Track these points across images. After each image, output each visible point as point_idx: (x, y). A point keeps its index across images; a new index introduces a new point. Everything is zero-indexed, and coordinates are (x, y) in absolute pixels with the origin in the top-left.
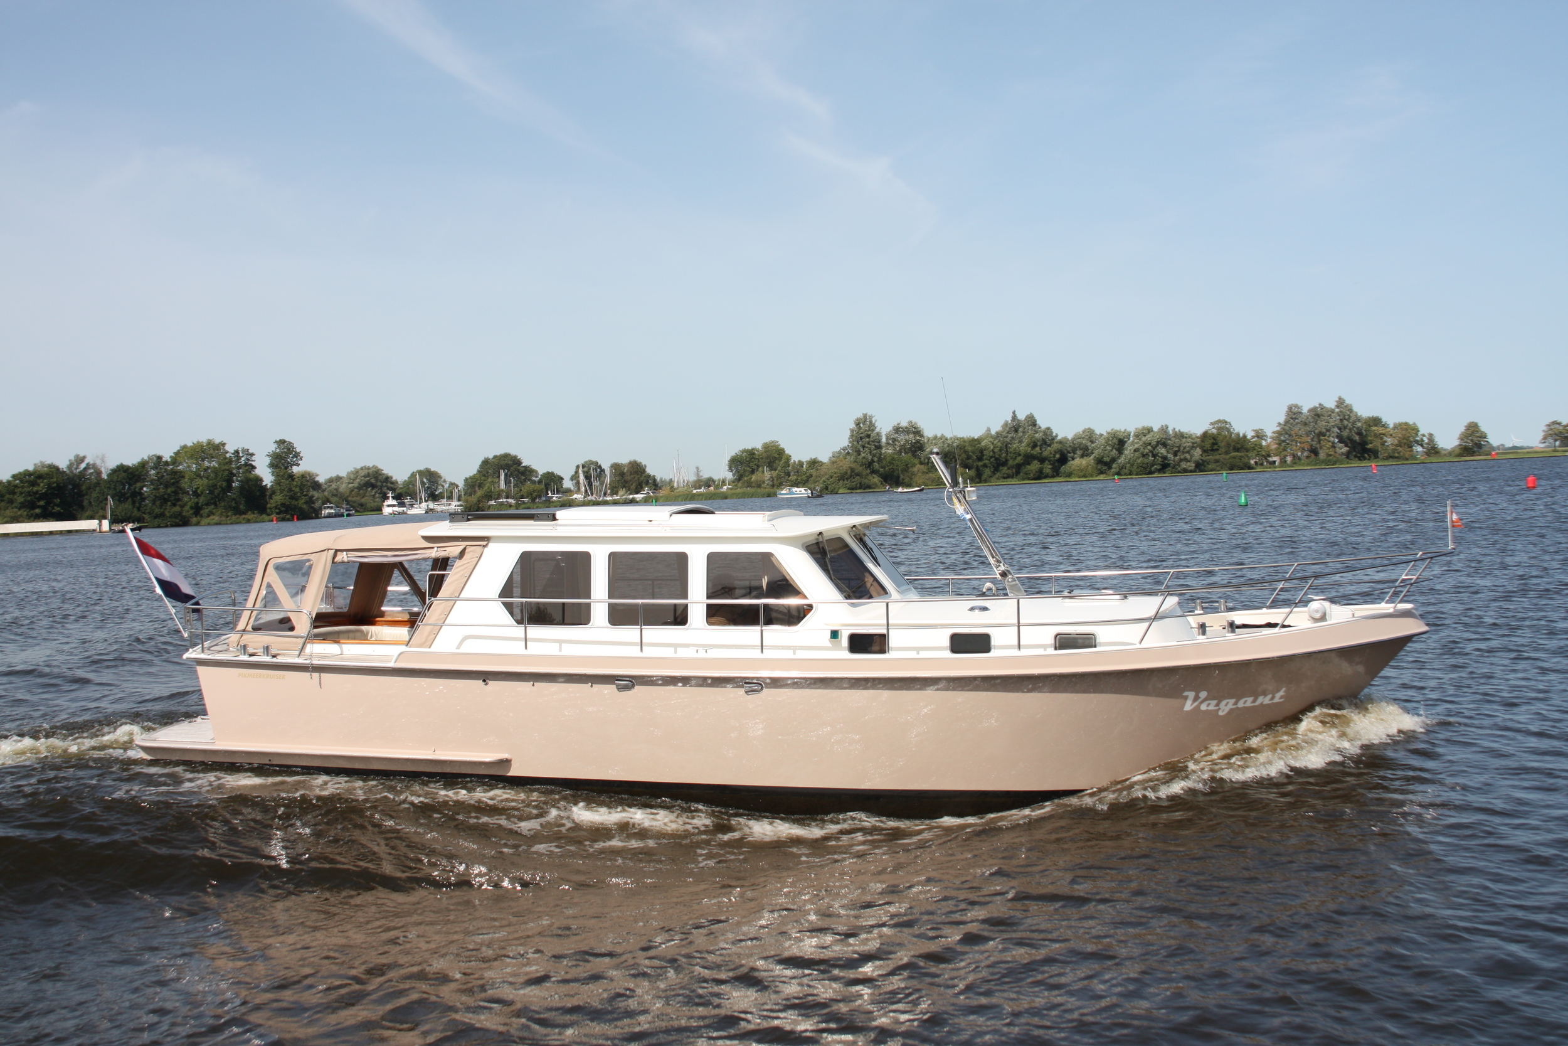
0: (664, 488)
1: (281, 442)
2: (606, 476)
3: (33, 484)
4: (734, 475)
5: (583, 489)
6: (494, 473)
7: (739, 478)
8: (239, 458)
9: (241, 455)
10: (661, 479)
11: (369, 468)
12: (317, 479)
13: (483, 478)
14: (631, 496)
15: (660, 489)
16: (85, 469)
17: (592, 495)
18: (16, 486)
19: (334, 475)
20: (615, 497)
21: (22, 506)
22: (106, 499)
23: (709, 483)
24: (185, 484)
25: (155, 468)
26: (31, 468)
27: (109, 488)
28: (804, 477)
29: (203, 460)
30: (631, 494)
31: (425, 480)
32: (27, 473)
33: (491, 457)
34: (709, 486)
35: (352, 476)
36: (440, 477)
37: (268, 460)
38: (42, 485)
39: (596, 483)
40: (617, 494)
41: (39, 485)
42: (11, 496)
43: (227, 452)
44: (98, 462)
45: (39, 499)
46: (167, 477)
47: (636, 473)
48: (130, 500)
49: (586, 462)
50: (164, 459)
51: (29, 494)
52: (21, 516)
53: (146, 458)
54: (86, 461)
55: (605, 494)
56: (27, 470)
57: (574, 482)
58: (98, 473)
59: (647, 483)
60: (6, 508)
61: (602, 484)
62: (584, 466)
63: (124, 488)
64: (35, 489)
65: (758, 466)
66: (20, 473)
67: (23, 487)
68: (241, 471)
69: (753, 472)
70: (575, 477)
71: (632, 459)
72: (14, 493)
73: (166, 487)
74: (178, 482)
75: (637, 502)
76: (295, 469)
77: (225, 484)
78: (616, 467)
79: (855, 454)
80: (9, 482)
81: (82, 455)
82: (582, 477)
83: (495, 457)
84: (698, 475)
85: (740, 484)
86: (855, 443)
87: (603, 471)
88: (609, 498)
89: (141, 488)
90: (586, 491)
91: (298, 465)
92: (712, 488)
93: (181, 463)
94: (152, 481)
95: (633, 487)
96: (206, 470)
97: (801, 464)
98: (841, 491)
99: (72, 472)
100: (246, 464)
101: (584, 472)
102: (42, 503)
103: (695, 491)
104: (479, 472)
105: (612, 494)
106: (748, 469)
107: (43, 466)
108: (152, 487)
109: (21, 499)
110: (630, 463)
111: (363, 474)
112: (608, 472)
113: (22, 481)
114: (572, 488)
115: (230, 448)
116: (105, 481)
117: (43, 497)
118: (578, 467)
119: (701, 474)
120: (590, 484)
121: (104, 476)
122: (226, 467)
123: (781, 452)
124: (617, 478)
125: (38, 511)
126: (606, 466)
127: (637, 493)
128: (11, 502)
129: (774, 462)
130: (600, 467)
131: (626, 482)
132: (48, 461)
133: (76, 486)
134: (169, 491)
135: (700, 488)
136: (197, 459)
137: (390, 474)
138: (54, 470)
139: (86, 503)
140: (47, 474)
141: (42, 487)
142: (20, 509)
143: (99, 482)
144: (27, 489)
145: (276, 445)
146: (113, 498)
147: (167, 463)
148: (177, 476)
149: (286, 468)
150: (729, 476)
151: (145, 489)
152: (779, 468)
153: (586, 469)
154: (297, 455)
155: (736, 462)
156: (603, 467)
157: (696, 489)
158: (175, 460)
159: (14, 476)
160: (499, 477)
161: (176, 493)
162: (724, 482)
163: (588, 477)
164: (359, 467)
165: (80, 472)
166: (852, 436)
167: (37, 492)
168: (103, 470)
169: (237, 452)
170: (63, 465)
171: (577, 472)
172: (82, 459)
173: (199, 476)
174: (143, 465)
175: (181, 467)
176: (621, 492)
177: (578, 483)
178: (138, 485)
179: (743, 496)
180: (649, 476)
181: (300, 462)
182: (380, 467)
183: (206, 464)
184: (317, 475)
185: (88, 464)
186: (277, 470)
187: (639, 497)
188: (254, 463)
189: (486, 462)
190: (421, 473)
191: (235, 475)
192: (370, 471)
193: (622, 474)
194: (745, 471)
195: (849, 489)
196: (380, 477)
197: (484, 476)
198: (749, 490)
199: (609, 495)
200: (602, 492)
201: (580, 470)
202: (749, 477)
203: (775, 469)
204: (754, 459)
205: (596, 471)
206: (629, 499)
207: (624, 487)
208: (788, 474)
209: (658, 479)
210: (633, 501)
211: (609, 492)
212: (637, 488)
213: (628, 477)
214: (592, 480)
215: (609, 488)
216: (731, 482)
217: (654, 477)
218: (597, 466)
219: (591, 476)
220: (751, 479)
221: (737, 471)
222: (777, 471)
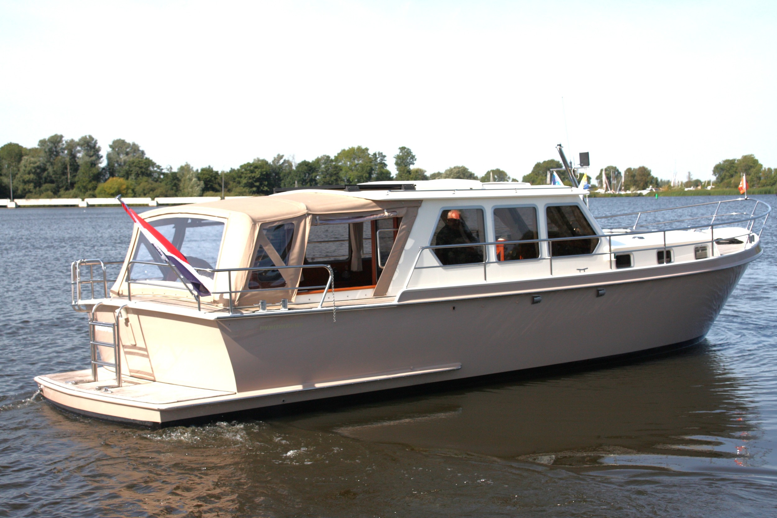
0: (663, 186)
1: (402, 149)
2: (621, 177)
3: (252, 172)
4: (717, 178)
5: (604, 186)
6: (543, 173)
7: (720, 180)
8: (376, 158)
9: (377, 156)
10: (661, 180)
11: (459, 168)
12: (426, 174)
13: (535, 176)
14: (639, 192)
15: (661, 187)
16: (283, 163)
17: (611, 190)
18: (242, 173)
19: (436, 172)
20: (628, 192)
21: (246, 185)
22: (294, 183)
23: (697, 183)
24: (342, 174)
25: (325, 163)
26: (251, 162)
27: (296, 176)
28: (772, 181)
29: (354, 159)
30: (639, 190)
31: (496, 177)
32: (249, 165)
33: (542, 162)
34: (697, 186)
35: (448, 173)
36: (506, 175)
37: (394, 160)
38: (257, 172)
39: (614, 182)
40: (629, 189)
41: (255, 172)
42: (239, 179)
43: (369, 154)
44: (291, 159)
45: (256, 181)
46: (331, 170)
47: (644, 175)
48: (309, 184)
49: (608, 167)
50: (331, 158)
51: (250, 178)
52: (245, 192)
53: (320, 157)
54: (284, 158)
55: (620, 190)
56: (248, 163)
57: (599, 180)
58: (290, 165)
59: (651, 183)
60: (236, 187)
61: (618, 182)
62: (606, 170)
63: (305, 176)
64: (253, 175)
65: (736, 172)
66: (245, 165)
67: (246, 174)
68: (377, 167)
69: (732, 176)
70: (599, 178)
71: (641, 165)
72: (241, 177)
73: (331, 176)
74: (338, 173)
75: (643, 196)
76: (412, 167)
77: (367, 175)
78: (629, 170)
80: (238, 170)
81: (281, 154)
82: (604, 178)
83: (544, 162)
84: (689, 177)
85: (721, 184)
87: (619, 173)
88: (623, 193)
89: (316, 177)
90: (607, 187)
91: (413, 164)
92: (699, 187)
93: (340, 161)
94: (322, 172)
95: (641, 184)
96: (355, 166)
97: (769, 169)
99: (275, 165)
100: (381, 163)
101: (606, 174)
102: (257, 184)
103: (686, 189)
104: (533, 172)
105: (626, 190)
106: (728, 174)
107: (259, 160)
108: (322, 176)
109: (244, 181)
110: (640, 168)
111: (455, 172)
112: (623, 174)
113: (246, 170)
114: (597, 185)
115: (371, 152)
116: (294, 171)
117: (258, 180)
118: (602, 170)
119: (691, 177)
120: (610, 182)
121: (294, 168)
122: (369, 164)
123: (755, 162)
124: (630, 179)
125: (254, 189)
126: (622, 171)
127: (644, 189)
128: (239, 183)
129: (749, 169)
130: (618, 171)
131: (636, 181)
132: (261, 158)
133: (277, 174)
134: (334, 178)
135: (690, 187)
136: (350, 158)
137: (473, 172)
138: (265, 163)
139: (282, 185)
140: (261, 166)
141: (257, 174)
142: (244, 187)
143: (290, 172)
144: (249, 175)
145: (399, 151)
146: (298, 182)
147: (332, 161)
148: (338, 169)
149: (406, 166)
150: (713, 178)
151: (318, 177)
152: (753, 174)
153: (607, 172)
154: (413, 157)
155: (718, 169)
156: (620, 170)
157: (687, 187)
158: (337, 159)
159: (241, 167)
160: (546, 176)
161: (336, 180)
162: (709, 183)
163: (608, 178)
164: (452, 167)
165: (280, 165)
167: (254, 177)
168: (293, 164)
169: (375, 154)
170: (270, 160)
171: (601, 174)
172: (281, 157)
173: (352, 170)
174: (318, 161)
175: (340, 164)
176: (632, 189)
177: (601, 182)
178: (314, 174)
179: (723, 194)
180: (653, 178)
181: (415, 162)
182: (467, 167)
183: (356, 162)
184: (425, 171)
185: (285, 161)
186: (400, 167)
187: (645, 192)
188: (386, 162)
189: (538, 166)
190: (493, 171)
191: (374, 170)
192: (460, 169)
193: (633, 176)
194: (725, 175)
196: (466, 174)
197: (536, 175)
198: (728, 189)
199: (623, 190)
200: (618, 188)
201: (603, 173)
202: (729, 180)
203: (750, 175)
204: (734, 167)
205: (615, 173)
206: (637, 193)
207: (634, 185)
208: (759, 178)
209: (659, 180)
210: (640, 195)
211: (623, 188)
212: (644, 186)
213: (638, 178)
214: (612, 179)
215: (623, 186)
216: (714, 183)
217: (657, 178)
218: (615, 170)
219: (611, 177)
220: (730, 181)
221: (720, 175)
222: (751, 176)
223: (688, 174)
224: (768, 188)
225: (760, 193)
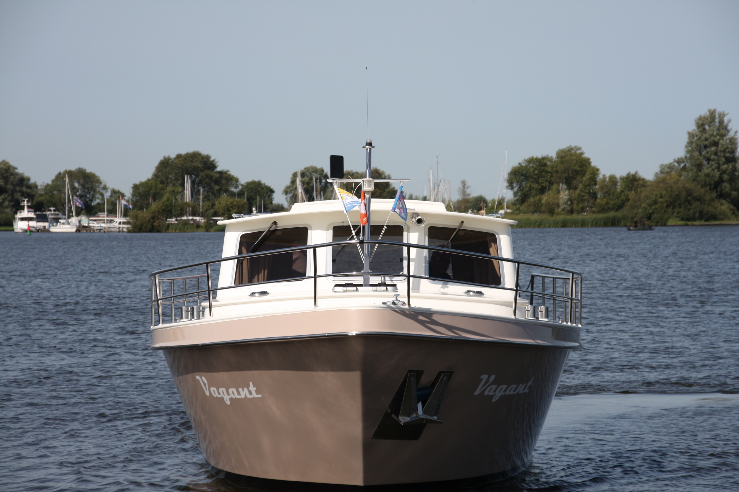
4: (515, 194)
6: (177, 179)
7: (523, 198)
13: (160, 186)
23: (478, 203)
28: (618, 201)
31: (76, 185)
33: (173, 156)
34: (480, 209)
36: (98, 181)
39: (319, 199)
49: (304, 170)
57: (289, 195)
62: (303, 175)
65: (551, 183)
69: (542, 191)
70: (290, 188)
79: (695, 169)
82: (299, 187)
83: (179, 156)
84: (464, 192)
85: (523, 208)
86: (696, 154)
92: (483, 212)
97: (613, 179)
98: (671, 222)
101: (303, 183)
104: (156, 176)
106: (536, 186)
114: (286, 205)
118: (295, 175)
119: (468, 191)
123: (584, 163)
129: (574, 178)
135: (466, 211)
137: (26, 175)
150: (509, 195)
152: (580, 186)
153: (306, 179)
155: (518, 176)
160: (183, 185)
163: (308, 191)
166: (690, 143)
171: (293, 182)
177: (295, 198)
190: (70, 174)
194: (531, 188)
195: (682, 219)
196: (12, 178)
197: (162, 182)
198: (536, 217)
201: (298, 180)
202: (537, 198)
203: (576, 188)
204: (547, 172)
205: (321, 182)
208: (594, 196)
216: (513, 205)
220: (540, 200)
221: (521, 188)
222: (578, 191)
223: (461, 186)
224: (612, 214)
225: (596, 224)
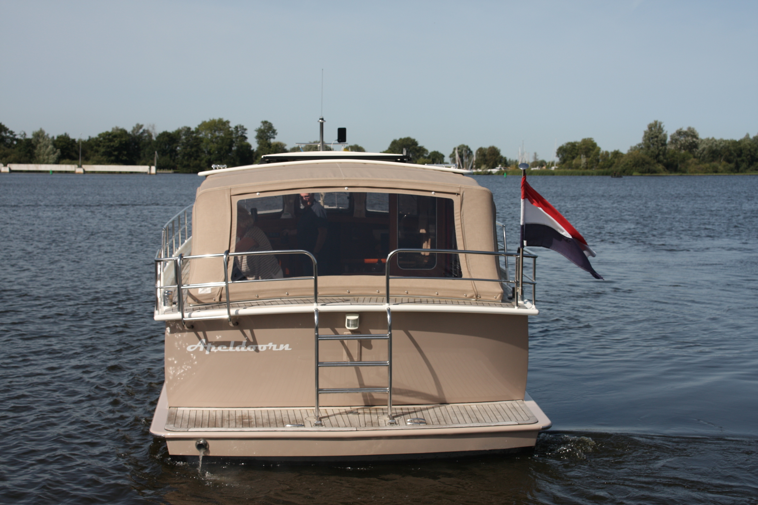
0: (511, 166)
1: (265, 123)
2: (473, 156)
3: (111, 140)
4: (560, 159)
5: (457, 164)
6: (399, 150)
7: (563, 161)
8: (237, 131)
9: (239, 129)
10: (510, 160)
14: (489, 170)
15: (509, 166)
16: (142, 133)
17: (463, 168)
18: (101, 142)
20: (479, 170)
21: (104, 154)
22: (154, 153)
23: (542, 164)
24: (203, 146)
25: (185, 135)
26: (110, 130)
27: (157, 146)
28: (609, 164)
29: (215, 132)
30: (489, 168)
32: (108, 134)
33: (398, 139)
34: (542, 166)
37: (255, 134)
38: (116, 142)
39: (466, 160)
40: (480, 168)
41: (114, 141)
42: (97, 148)
43: (230, 127)
44: (150, 129)
45: (115, 151)
46: (192, 141)
47: (494, 154)
48: (169, 155)
49: (460, 146)
50: (192, 130)
51: (108, 147)
52: (103, 161)
53: (180, 128)
54: (143, 128)
55: (472, 168)
56: (107, 132)
57: (452, 159)
58: (150, 136)
59: (500, 162)
60: (94, 156)
61: (470, 161)
62: (459, 149)
63: (165, 147)
64: (112, 144)
65: (577, 154)
66: (104, 134)
67: (104, 142)
68: (238, 140)
69: (573, 158)
70: (452, 156)
71: (491, 145)
72: (99, 146)
73: (191, 147)
74: (198, 145)
75: (493, 174)
76: (272, 141)
77: (228, 147)
78: (481, 150)
79: (647, 149)
80: (97, 139)
81: (141, 124)
82: (457, 156)
83: (401, 139)
84: (535, 158)
85: (564, 166)
86: (647, 141)
87: (471, 152)
88: (474, 171)
89: (176, 147)
90: (459, 165)
91: (274, 138)
92: (544, 168)
93: (200, 133)
94: (183, 144)
95: (491, 164)
96: (216, 138)
97: (607, 153)
98: (634, 174)
99: (134, 134)
100: (242, 136)
101: (458, 152)
102: (116, 153)
103: (532, 169)
104: (390, 148)
105: (476, 168)
106: (570, 156)
107: (117, 129)
108: (182, 147)
109: (102, 150)
110: (490, 148)
112: (474, 153)
113: (104, 139)
114: (450, 162)
115: (233, 125)
116: (154, 142)
117: (116, 149)
118: (455, 149)
119: (537, 158)
120: (462, 161)
121: (154, 138)
122: (229, 137)
123: (594, 145)
124: (481, 158)
125: (113, 158)
126: (474, 149)
127: (494, 167)
128: (97, 151)
129: (589, 152)
130: (469, 150)
131: (486, 160)
132: (121, 127)
133: (136, 144)
134: (194, 149)
135: (536, 167)
136: (211, 130)
138: (124, 132)
139: (142, 155)
140: (120, 135)
141: (116, 143)
142: (102, 156)
143: (150, 141)
144: (108, 144)
145: (261, 124)
146: (158, 153)
147: (193, 132)
148: (199, 141)
149: (267, 139)
150: (557, 160)
151: (178, 148)
152: (592, 156)
153: (460, 151)
154: (274, 132)
155: (562, 151)
156: (472, 149)
157: (533, 167)
158: (198, 131)
159: (100, 135)
160: (402, 153)
161: (197, 151)
162: (553, 164)
163: (461, 156)
165: (139, 135)
166: (645, 136)
167: (113, 146)
168: (153, 134)
169: (236, 128)
170: (129, 130)
171: (454, 152)
172: (141, 127)
173: (212, 142)
174: (178, 132)
175: (201, 135)
176: (483, 167)
177: (454, 160)
178: (175, 145)
179: (565, 174)
180: (502, 157)
181: (275, 136)
183: (217, 134)
184: (286, 145)
185: (144, 130)
186: (261, 140)
187: (494, 171)
188: (246, 135)
189: (394, 143)
191: (234, 142)
193: (484, 155)
194: (568, 157)
195: (640, 172)
197: (393, 151)
198: (570, 170)
199: (474, 169)
200: (470, 167)
201: (456, 152)
202: (570, 161)
203: (589, 157)
204: (575, 149)
205: (467, 152)
206: (487, 172)
207: (485, 164)
208: (598, 161)
209: (508, 160)
210: (490, 173)
211: (474, 166)
212: (493, 165)
213: (488, 157)
214: (464, 158)
215: (475, 164)
216: (558, 164)
217: (505, 158)
218: (468, 149)
219: (463, 155)
220: (572, 163)
221: (563, 157)
222: (590, 158)
223: (533, 155)
224: (606, 170)
225: (599, 174)
